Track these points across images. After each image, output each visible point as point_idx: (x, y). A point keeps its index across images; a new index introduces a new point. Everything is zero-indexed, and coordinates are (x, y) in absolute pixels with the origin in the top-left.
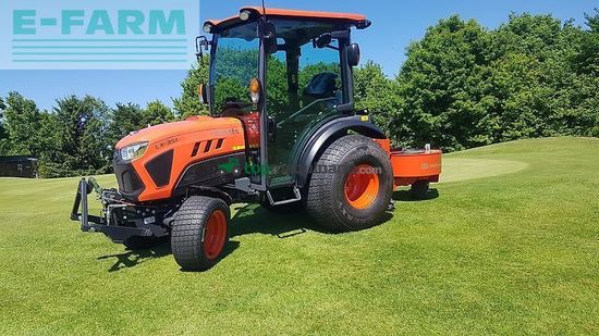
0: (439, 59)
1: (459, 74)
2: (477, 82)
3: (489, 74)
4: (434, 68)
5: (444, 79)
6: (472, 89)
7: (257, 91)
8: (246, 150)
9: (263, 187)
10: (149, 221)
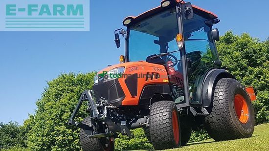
7: (181, 41)
8: (169, 83)
9: (187, 104)
10: (123, 124)
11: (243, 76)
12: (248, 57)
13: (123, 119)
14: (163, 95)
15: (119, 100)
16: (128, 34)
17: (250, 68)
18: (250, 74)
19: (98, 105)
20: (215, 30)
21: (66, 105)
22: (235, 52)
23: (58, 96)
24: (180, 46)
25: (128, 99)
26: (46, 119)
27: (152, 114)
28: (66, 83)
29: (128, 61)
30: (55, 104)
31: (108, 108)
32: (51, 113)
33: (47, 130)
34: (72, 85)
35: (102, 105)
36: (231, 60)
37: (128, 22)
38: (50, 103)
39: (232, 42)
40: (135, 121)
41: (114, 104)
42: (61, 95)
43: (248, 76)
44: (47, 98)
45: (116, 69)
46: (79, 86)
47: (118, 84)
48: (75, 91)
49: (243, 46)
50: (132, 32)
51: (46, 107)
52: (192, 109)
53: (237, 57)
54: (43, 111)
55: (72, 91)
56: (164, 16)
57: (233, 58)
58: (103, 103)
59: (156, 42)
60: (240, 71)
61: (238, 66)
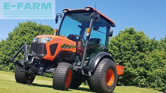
0: (120, 45)
1: (128, 54)
2: (137, 59)
3: (143, 57)
4: (117, 49)
5: (121, 55)
6: (133, 62)
7: (89, 32)
8: (76, 53)
9: (81, 67)
10: (41, 68)
11: (133, 55)
12: (138, 45)
13: (42, 66)
14: (68, 60)
15: (43, 55)
16: (64, 18)
17: (138, 52)
18: (137, 56)
19: (30, 55)
20: (111, 31)
21: (26, 41)
22: (133, 40)
23: (23, 33)
24: (87, 35)
25: (48, 56)
26: (12, 45)
27: (57, 68)
28: (30, 27)
29: (58, 35)
30: (20, 38)
31: (35, 58)
32: (15, 43)
33: (10, 52)
34: (34, 29)
35: (32, 55)
36: (129, 44)
37: (66, 11)
38: (17, 37)
39: (133, 34)
40: (49, 69)
41: (39, 57)
42: (25, 33)
43: (135, 56)
44: (16, 33)
45: (47, 38)
46: (38, 31)
47: (45, 46)
48: (34, 33)
49: (138, 38)
50: (67, 17)
51: (13, 38)
52: (82, 71)
53: (133, 43)
54: (11, 40)
55: (32, 33)
56: (85, 15)
57: (130, 43)
58: (33, 54)
59: (79, 26)
60: (132, 52)
61: (132, 49)
